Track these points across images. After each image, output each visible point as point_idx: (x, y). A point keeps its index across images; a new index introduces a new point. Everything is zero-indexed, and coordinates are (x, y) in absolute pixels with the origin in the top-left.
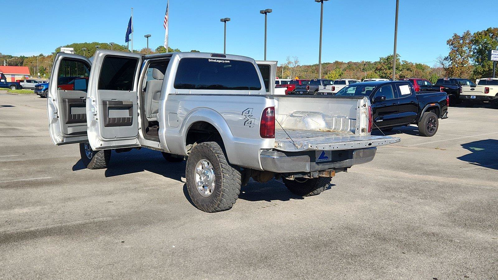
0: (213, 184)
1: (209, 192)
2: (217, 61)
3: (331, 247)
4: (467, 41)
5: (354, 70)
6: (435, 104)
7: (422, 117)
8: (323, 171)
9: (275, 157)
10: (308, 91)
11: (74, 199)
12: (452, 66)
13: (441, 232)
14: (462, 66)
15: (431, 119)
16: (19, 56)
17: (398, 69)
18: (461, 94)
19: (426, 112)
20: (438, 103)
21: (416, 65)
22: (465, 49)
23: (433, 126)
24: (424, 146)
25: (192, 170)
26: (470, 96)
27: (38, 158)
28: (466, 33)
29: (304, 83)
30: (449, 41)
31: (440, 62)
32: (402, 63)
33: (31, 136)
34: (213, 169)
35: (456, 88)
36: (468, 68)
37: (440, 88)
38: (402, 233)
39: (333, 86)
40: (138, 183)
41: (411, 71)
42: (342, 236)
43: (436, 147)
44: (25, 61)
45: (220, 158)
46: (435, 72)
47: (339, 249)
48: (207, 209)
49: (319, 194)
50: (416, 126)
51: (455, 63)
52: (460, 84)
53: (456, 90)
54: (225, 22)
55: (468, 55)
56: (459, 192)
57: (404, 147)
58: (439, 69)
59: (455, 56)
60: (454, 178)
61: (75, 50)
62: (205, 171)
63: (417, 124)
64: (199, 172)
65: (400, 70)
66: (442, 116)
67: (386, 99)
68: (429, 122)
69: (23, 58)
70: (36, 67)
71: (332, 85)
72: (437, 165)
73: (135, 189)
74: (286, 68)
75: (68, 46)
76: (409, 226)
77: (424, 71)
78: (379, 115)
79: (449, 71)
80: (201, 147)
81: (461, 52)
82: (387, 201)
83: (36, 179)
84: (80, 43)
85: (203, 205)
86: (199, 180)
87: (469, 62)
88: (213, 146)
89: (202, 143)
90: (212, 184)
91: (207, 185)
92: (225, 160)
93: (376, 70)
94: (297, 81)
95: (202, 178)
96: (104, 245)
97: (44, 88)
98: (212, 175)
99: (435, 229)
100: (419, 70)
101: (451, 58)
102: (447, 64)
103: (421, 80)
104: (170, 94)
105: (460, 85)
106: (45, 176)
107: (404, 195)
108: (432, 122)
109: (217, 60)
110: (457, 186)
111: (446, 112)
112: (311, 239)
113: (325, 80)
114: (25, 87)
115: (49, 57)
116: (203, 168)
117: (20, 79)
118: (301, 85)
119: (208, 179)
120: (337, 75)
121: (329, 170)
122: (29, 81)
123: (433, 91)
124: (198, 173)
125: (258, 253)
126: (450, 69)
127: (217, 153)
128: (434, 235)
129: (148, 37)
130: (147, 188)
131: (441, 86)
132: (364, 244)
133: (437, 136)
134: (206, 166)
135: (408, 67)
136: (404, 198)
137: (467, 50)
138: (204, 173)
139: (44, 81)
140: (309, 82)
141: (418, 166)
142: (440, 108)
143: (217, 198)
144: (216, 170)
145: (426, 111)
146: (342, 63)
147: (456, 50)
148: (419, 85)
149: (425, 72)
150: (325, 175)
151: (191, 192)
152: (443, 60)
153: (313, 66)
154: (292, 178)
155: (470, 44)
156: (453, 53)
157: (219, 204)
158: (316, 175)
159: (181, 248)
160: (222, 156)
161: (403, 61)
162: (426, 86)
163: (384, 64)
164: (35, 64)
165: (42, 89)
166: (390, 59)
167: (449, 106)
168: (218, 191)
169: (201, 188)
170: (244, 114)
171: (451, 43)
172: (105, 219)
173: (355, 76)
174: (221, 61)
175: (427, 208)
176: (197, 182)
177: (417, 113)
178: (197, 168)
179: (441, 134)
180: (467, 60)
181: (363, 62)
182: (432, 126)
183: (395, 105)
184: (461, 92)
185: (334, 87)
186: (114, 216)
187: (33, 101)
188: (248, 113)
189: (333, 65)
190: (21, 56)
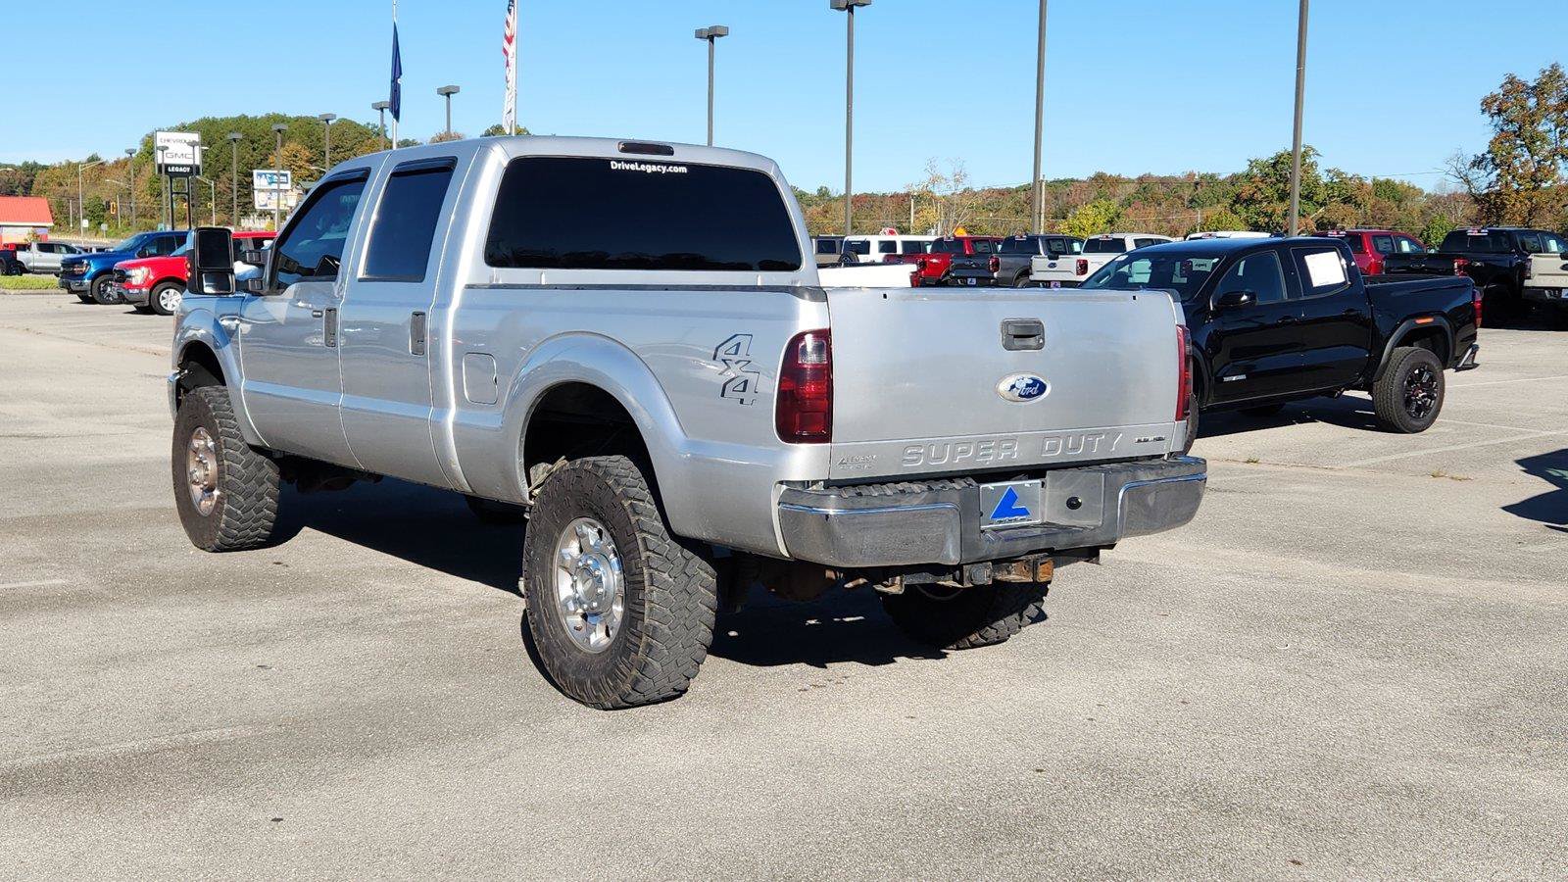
0: (618, 609)
1: (604, 634)
2: (643, 167)
3: (1032, 839)
4: (1553, 102)
5: (1160, 204)
6: (1430, 320)
7: (1388, 362)
8: (1010, 560)
9: (831, 512)
10: (995, 275)
11: (132, 657)
12: (1498, 188)
13: (1439, 783)
14: (1534, 189)
15: (1417, 372)
16: (19, 163)
17: (1311, 199)
18: (1527, 283)
19: (1398, 345)
20: (1443, 315)
21: (1377, 184)
22: (1546, 128)
23: (1423, 397)
24: (1393, 468)
25: (543, 558)
26: (1560, 289)
27: (35, 512)
28: (1547, 73)
29: (980, 248)
30: (1489, 101)
31: (1457, 174)
32: (1325, 179)
33: (25, 436)
34: (616, 555)
35: (1511, 263)
36: (1557, 195)
37: (1456, 264)
38: (1294, 786)
39: (1084, 257)
40: (367, 601)
41: (1358, 205)
42: (1075, 799)
43: (1435, 471)
44: (39, 178)
45: (638, 514)
46: (1441, 208)
47: (1059, 846)
48: (596, 697)
49: (1005, 640)
50: (1364, 395)
51: (1509, 178)
52: (1524, 249)
53: (1511, 269)
54: (712, 40)
55: (1556, 150)
56: (1509, 632)
57: (1320, 472)
58: (1454, 198)
59: (1510, 153)
60: (1493, 583)
61: (207, 141)
62: (590, 562)
63: (1368, 388)
64: (568, 565)
65: (1317, 203)
66: (1458, 359)
67: (1258, 302)
68: (1410, 383)
69: (31, 169)
70: (75, 198)
71: (1078, 253)
72: (1437, 535)
73: (355, 621)
74: (923, 199)
75: (183, 129)
76: (1323, 758)
77: (1403, 205)
78: (1231, 357)
79: (1490, 205)
80: (574, 474)
81: (1532, 137)
82: (1247, 667)
83: (14, 586)
84: (223, 117)
85: (581, 684)
86: (571, 592)
87: (1559, 172)
88: (616, 471)
89: (579, 461)
90: (614, 607)
91: (596, 611)
92: (656, 523)
93: (1235, 201)
94: (959, 241)
95: (580, 587)
96: (208, 830)
97: (93, 270)
98: (611, 577)
99: (1417, 773)
100: (1385, 203)
101: (1496, 158)
102: (1484, 180)
103: (1389, 236)
104: (469, 287)
105: (1524, 252)
106: (44, 577)
107: (1308, 645)
108: (1422, 383)
109: (641, 162)
110: (1507, 611)
111: (1471, 346)
112: (961, 809)
113: (1055, 239)
114: (34, 268)
115: (119, 165)
116: (581, 550)
117: (20, 240)
118: (969, 256)
119: (600, 590)
120: (1101, 221)
121: (1031, 557)
122: (47, 247)
123: (1428, 273)
124: (565, 568)
125: (763, 863)
126: (1493, 197)
127: (631, 498)
128: (1411, 796)
129: (448, 95)
130: (398, 620)
131: (1459, 257)
132: (1152, 827)
133: (1441, 430)
134: (592, 543)
135: (1347, 193)
136: (1311, 655)
137: (1550, 131)
138: (586, 568)
139: (101, 246)
140: (999, 244)
141: (1367, 538)
142: (1449, 333)
143: (628, 659)
144: (626, 554)
145: (1401, 343)
146: (1117, 181)
147: (1515, 132)
148: (1382, 252)
149: (1405, 210)
150: (1016, 575)
151: (540, 635)
152: (1467, 167)
153: (1017, 190)
154: (895, 588)
155: (1562, 111)
156: (1502, 143)
157: (636, 681)
158: (983, 576)
159: (485, 844)
160: (649, 506)
161: (1329, 171)
162: (1407, 256)
163: (1262, 181)
164: (71, 191)
165: (84, 274)
166: (1282, 163)
167: (1482, 327)
168: (633, 633)
169: (578, 620)
170: (721, 354)
171: (1494, 109)
172: (227, 732)
173: (1164, 224)
174: (654, 168)
175: (1391, 691)
176: (562, 598)
177: (1370, 352)
178: (560, 551)
179: (1455, 424)
180: (1553, 167)
181: (1191, 175)
182: (1420, 395)
183: (1289, 323)
184: (1529, 278)
185: (1085, 262)
186: (264, 723)
187: (55, 315)
188: (736, 353)
189: (1086, 185)
190: (26, 163)
